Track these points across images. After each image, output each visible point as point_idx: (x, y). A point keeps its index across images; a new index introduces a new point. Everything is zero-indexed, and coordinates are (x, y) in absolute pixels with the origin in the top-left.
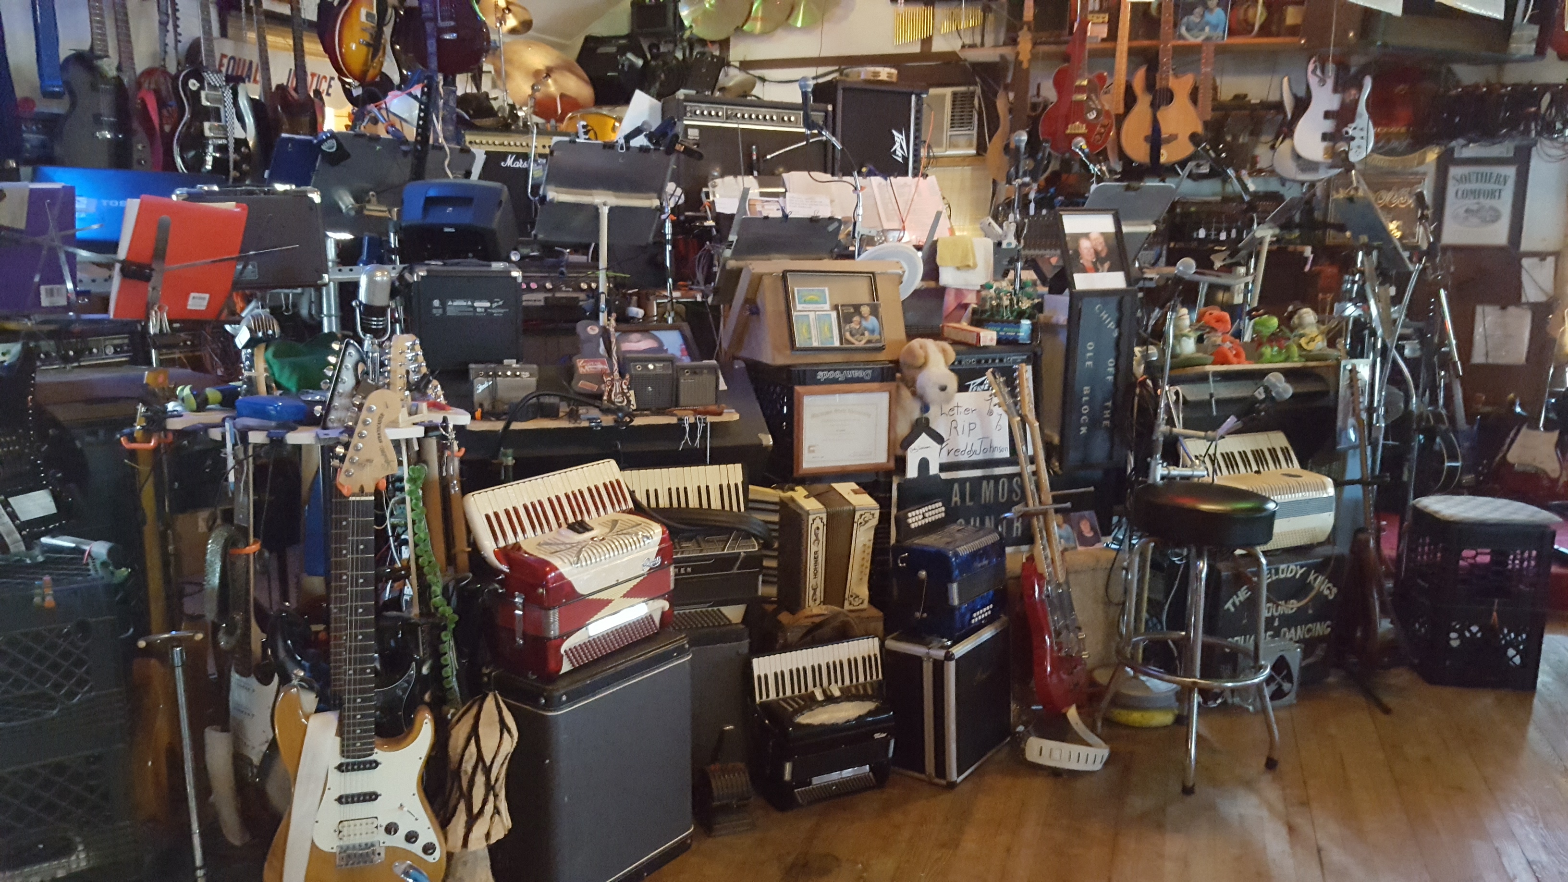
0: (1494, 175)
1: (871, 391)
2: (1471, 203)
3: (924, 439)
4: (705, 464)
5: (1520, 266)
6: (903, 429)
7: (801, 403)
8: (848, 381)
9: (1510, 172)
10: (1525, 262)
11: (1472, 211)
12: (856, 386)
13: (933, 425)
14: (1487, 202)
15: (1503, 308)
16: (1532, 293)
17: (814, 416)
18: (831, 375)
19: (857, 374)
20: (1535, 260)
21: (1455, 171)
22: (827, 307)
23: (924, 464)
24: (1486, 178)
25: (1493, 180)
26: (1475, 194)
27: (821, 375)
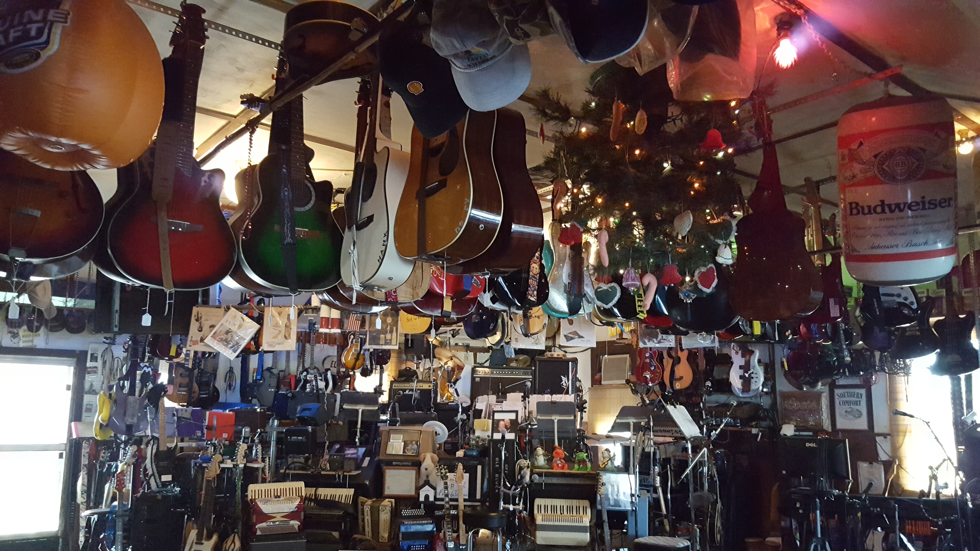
0: (856, 394)
1: (410, 469)
2: (847, 407)
3: (427, 487)
4: (346, 488)
5: (876, 442)
6: (421, 482)
7: (385, 472)
8: (403, 466)
9: (863, 391)
10: (878, 439)
11: (848, 412)
12: (404, 467)
13: (430, 482)
14: (855, 407)
15: (871, 463)
16: (883, 457)
17: (390, 476)
18: (398, 463)
19: (407, 463)
20: (882, 438)
21: (837, 391)
22: (401, 441)
23: (427, 497)
24: (852, 395)
25: (855, 396)
26: (847, 402)
27: (394, 463)
